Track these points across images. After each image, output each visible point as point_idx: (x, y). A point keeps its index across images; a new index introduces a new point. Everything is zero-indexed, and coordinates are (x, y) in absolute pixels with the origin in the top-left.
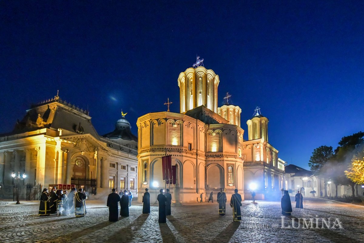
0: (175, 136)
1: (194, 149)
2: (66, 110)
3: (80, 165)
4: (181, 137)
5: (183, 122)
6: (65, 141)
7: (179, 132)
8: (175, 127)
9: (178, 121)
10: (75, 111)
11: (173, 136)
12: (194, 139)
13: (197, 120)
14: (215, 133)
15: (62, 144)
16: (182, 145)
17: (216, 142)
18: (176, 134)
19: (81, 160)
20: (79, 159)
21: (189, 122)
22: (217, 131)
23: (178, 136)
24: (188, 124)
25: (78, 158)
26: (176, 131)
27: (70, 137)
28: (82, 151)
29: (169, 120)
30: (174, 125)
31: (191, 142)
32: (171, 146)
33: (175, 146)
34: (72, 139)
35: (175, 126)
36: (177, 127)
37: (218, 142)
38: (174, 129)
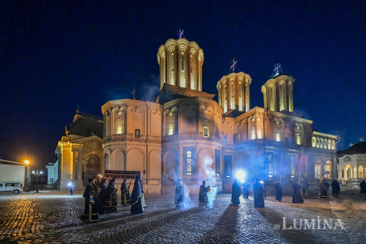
0: (120, 124)
1: (144, 134)
2: (84, 119)
3: (94, 162)
4: (125, 124)
5: (127, 108)
6: (75, 144)
7: (123, 120)
8: (120, 115)
9: (122, 108)
10: (91, 119)
11: (118, 125)
12: (144, 124)
13: (146, 102)
14: (171, 112)
15: (73, 147)
16: (125, 132)
17: (173, 123)
18: (121, 122)
19: (94, 158)
20: (93, 158)
21: (135, 106)
22: (173, 109)
23: (122, 124)
24: (134, 109)
25: (91, 157)
26: (121, 118)
27: (78, 140)
28: (93, 150)
29: (114, 108)
30: (118, 113)
31: (140, 127)
32: (116, 135)
33: (119, 135)
34: (81, 142)
35: (120, 113)
36: (122, 114)
37: (174, 123)
38: (119, 118)
